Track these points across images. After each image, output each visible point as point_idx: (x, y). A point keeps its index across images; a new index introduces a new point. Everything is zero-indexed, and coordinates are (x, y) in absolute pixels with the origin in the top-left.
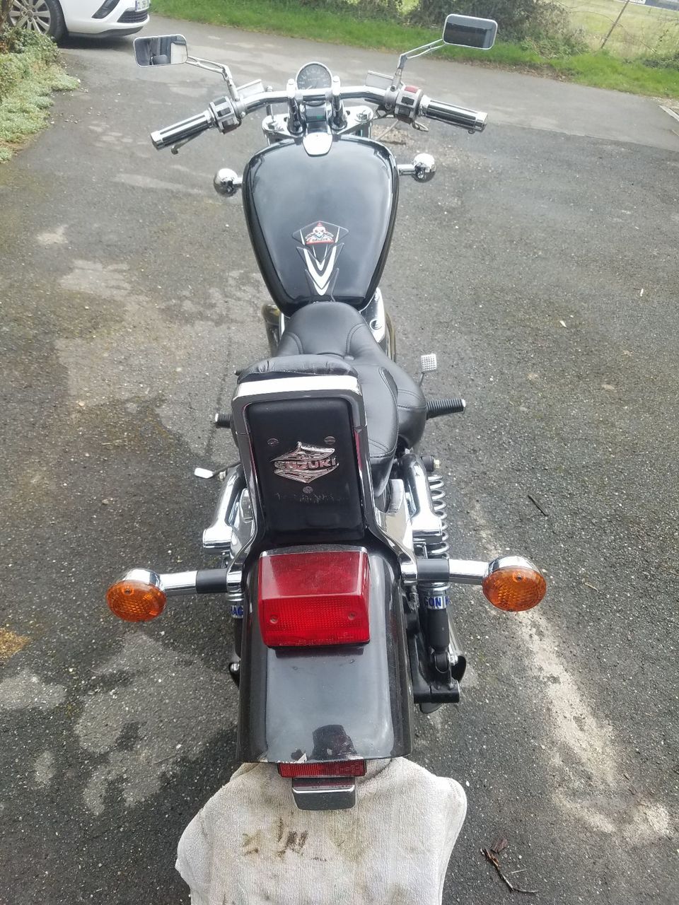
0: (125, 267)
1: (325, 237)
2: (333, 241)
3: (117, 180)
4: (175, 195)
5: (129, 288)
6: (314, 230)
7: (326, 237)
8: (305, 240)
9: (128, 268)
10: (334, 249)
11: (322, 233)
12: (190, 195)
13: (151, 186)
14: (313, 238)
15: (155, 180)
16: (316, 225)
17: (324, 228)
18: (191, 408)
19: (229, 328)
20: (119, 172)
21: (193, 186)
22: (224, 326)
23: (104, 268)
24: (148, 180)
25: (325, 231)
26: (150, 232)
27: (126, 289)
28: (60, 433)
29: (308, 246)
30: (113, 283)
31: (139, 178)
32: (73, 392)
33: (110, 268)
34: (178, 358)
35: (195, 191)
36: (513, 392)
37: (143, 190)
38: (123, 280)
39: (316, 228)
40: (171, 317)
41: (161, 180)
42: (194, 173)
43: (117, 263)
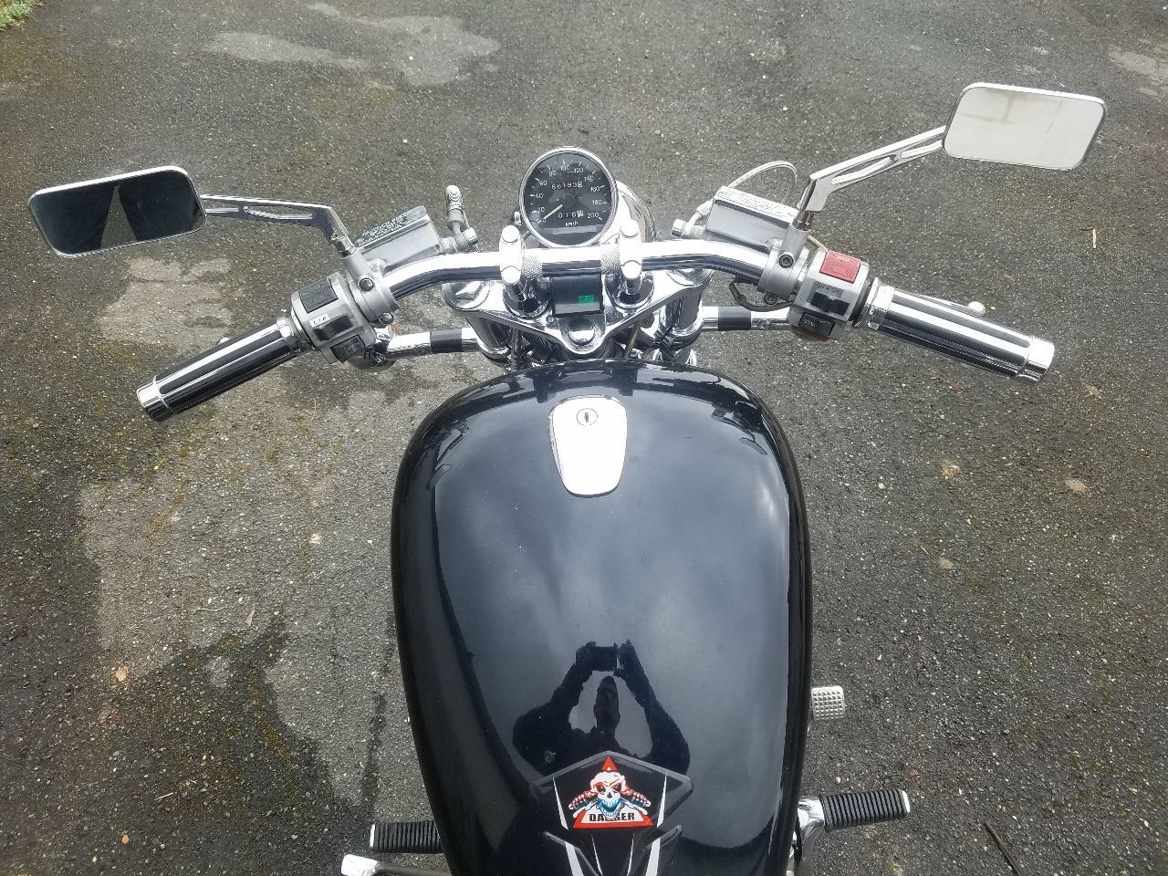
0: (221, 265)
1: (626, 810)
2: (649, 822)
3: (214, 48)
4: (314, 76)
5: (228, 322)
6: (593, 782)
7: (628, 808)
8: (568, 814)
9: (228, 268)
10: (656, 846)
11: (616, 796)
12: (341, 72)
13: (275, 58)
14: (592, 810)
15: (283, 42)
16: (599, 768)
17: (621, 779)
18: (335, 656)
19: (412, 404)
20: (221, 28)
21: (345, 52)
22: (403, 400)
23: (184, 273)
24: (270, 43)
25: (624, 788)
26: (270, 169)
27: (222, 326)
28: (74, 774)
29: (580, 836)
30: (199, 312)
31: (253, 38)
32: (106, 643)
33: (197, 271)
34: (315, 504)
35: (349, 63)
36: (921, 516)
37: (260, 66)
38: (219, 301)
39: (600, 778)
40: (306, 389)
41: (292, 41)
42: (348, 19)
43: (207, 259)
